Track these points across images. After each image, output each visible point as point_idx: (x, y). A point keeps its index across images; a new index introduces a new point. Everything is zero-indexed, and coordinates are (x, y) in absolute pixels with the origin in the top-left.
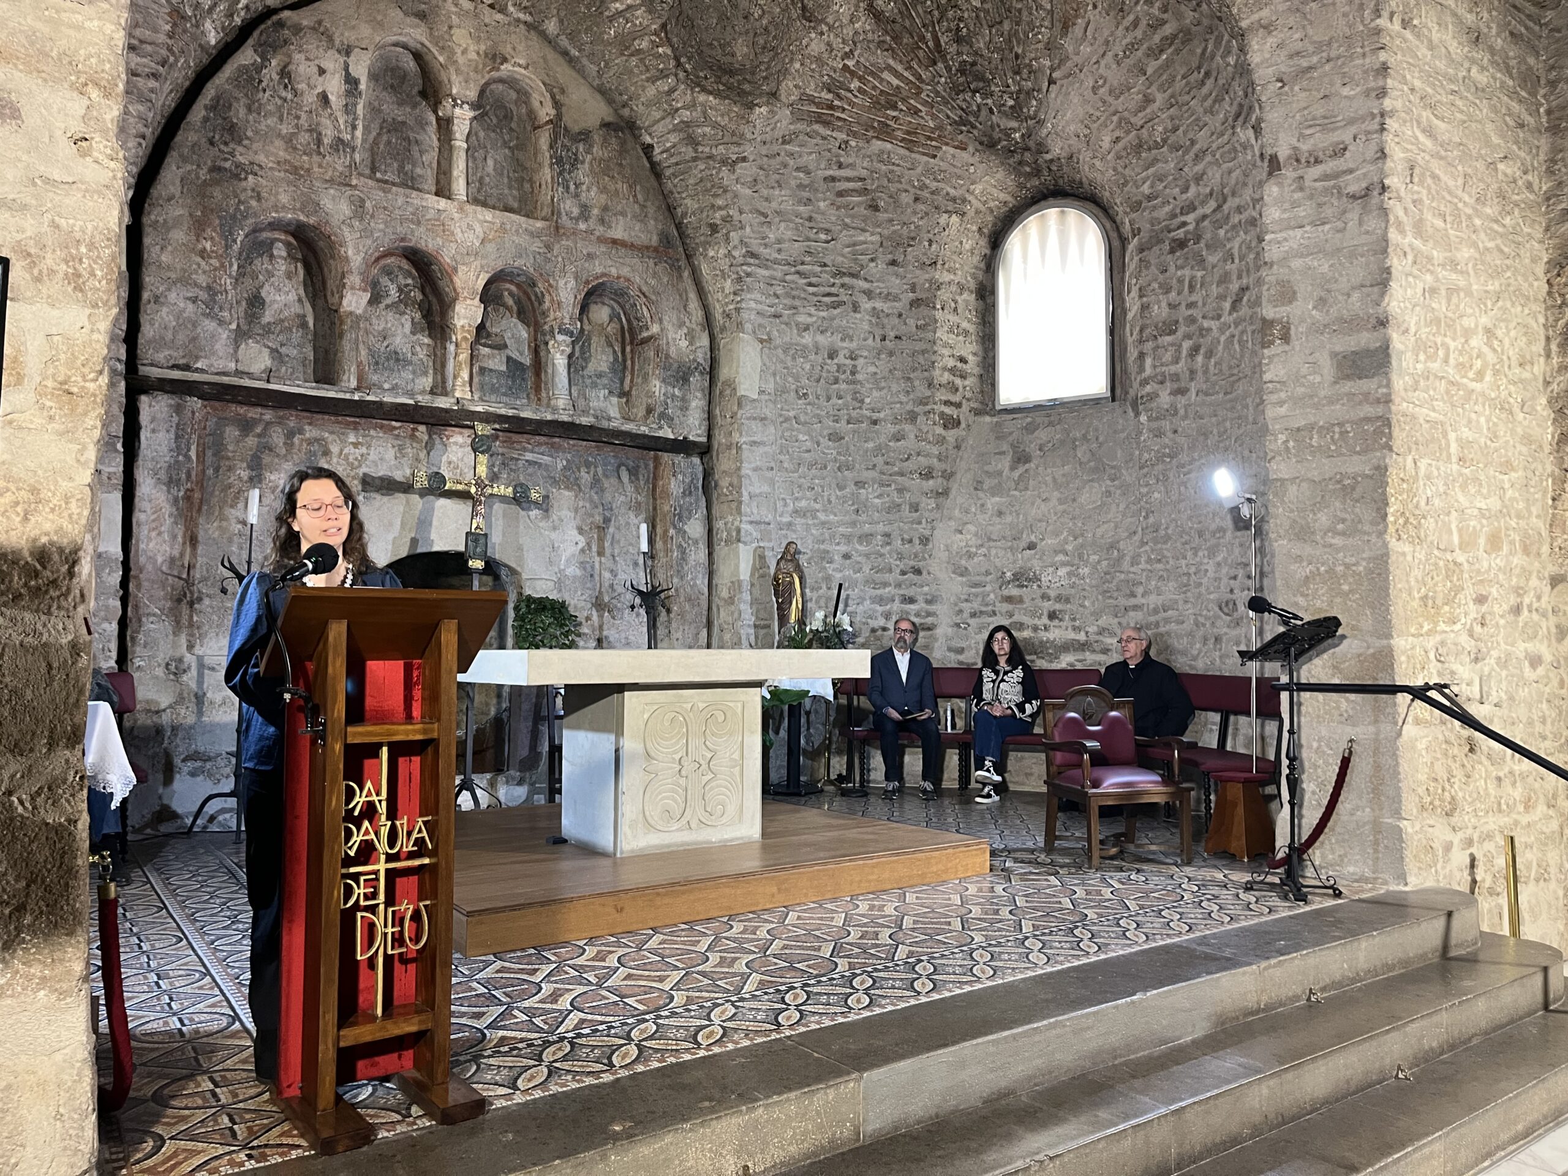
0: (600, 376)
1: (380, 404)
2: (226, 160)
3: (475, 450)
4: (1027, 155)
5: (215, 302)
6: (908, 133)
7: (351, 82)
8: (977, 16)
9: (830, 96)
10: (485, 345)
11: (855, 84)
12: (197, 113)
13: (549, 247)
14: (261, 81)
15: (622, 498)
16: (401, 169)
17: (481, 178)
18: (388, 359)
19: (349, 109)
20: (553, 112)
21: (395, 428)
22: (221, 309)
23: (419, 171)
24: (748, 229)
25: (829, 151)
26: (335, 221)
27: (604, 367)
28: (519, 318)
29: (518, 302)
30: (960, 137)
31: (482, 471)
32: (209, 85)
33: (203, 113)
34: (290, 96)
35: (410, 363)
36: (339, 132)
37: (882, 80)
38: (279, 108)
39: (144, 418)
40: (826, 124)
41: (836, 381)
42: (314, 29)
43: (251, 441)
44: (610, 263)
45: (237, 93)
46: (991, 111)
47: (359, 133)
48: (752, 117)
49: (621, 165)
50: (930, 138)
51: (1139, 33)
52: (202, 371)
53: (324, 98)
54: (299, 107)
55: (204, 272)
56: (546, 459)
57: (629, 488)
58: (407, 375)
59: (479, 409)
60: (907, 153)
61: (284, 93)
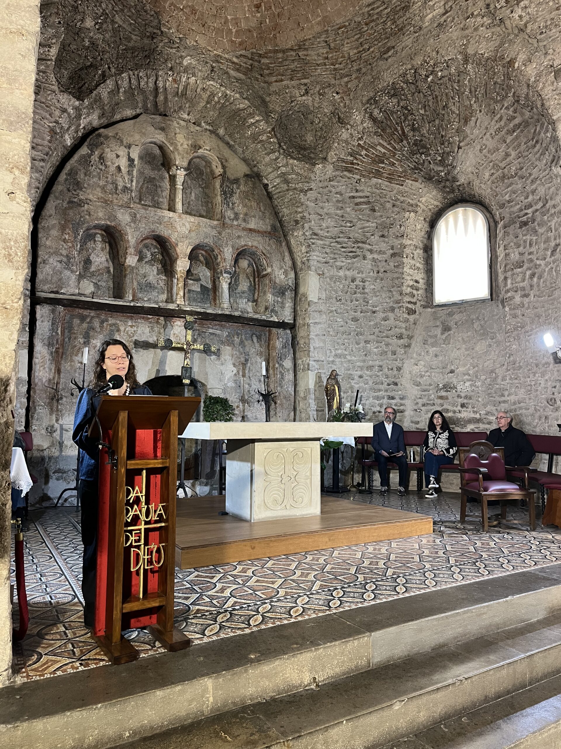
0: (243, 292)
1: (143, 307)
2: (75, 198)
3: (186, 328)
4: (448, 183)
5: (70, 262)
6: (389, 174)
7: (131, 160)
8: (423, 118)
9: (352, 158)
10: (191, 279)
11: (364, 152)
12: (63, 176)
13: (220, 233)
14: (90, 162)
15: (254, 350)
16: (153, 199)
17: (189, 202)
18: (146, 286)
19: (130, 173)
20: (222, 170)
21: (150, 318)
22: (72, 265)
23: (161, 200)
24: (313, 222)
25: (351, 184)
26: (123, 224)
27: (246, 288)
29: (206, 259)
30: (415, 176)
31: (189, 338)
32: (67, 164)
33: (65, 176)
34: (103, 168)
35: (156, 288)
36: (126, 183)
37: (376, 150)
38: (99, 174)
39: (38, 316)
40: (350, 171)
41: (355, 293)
42: (114, 137)
43: (85, 325)
44: (248, 239)
45: (79, 167)
46: (430, 163)
47: (134, 184)
48: (315, 170)
49: (253, 194)
50: (400, 176)
51: (502, 123)
52: (63, 294)
53: (119, 168)
54: (108, 173)
55: (65, 249)
56: (218, 332)
57: (257, 345)
58: (155, 294)
59: (188, 309)
60: (389, 184)
61: (101, 167)
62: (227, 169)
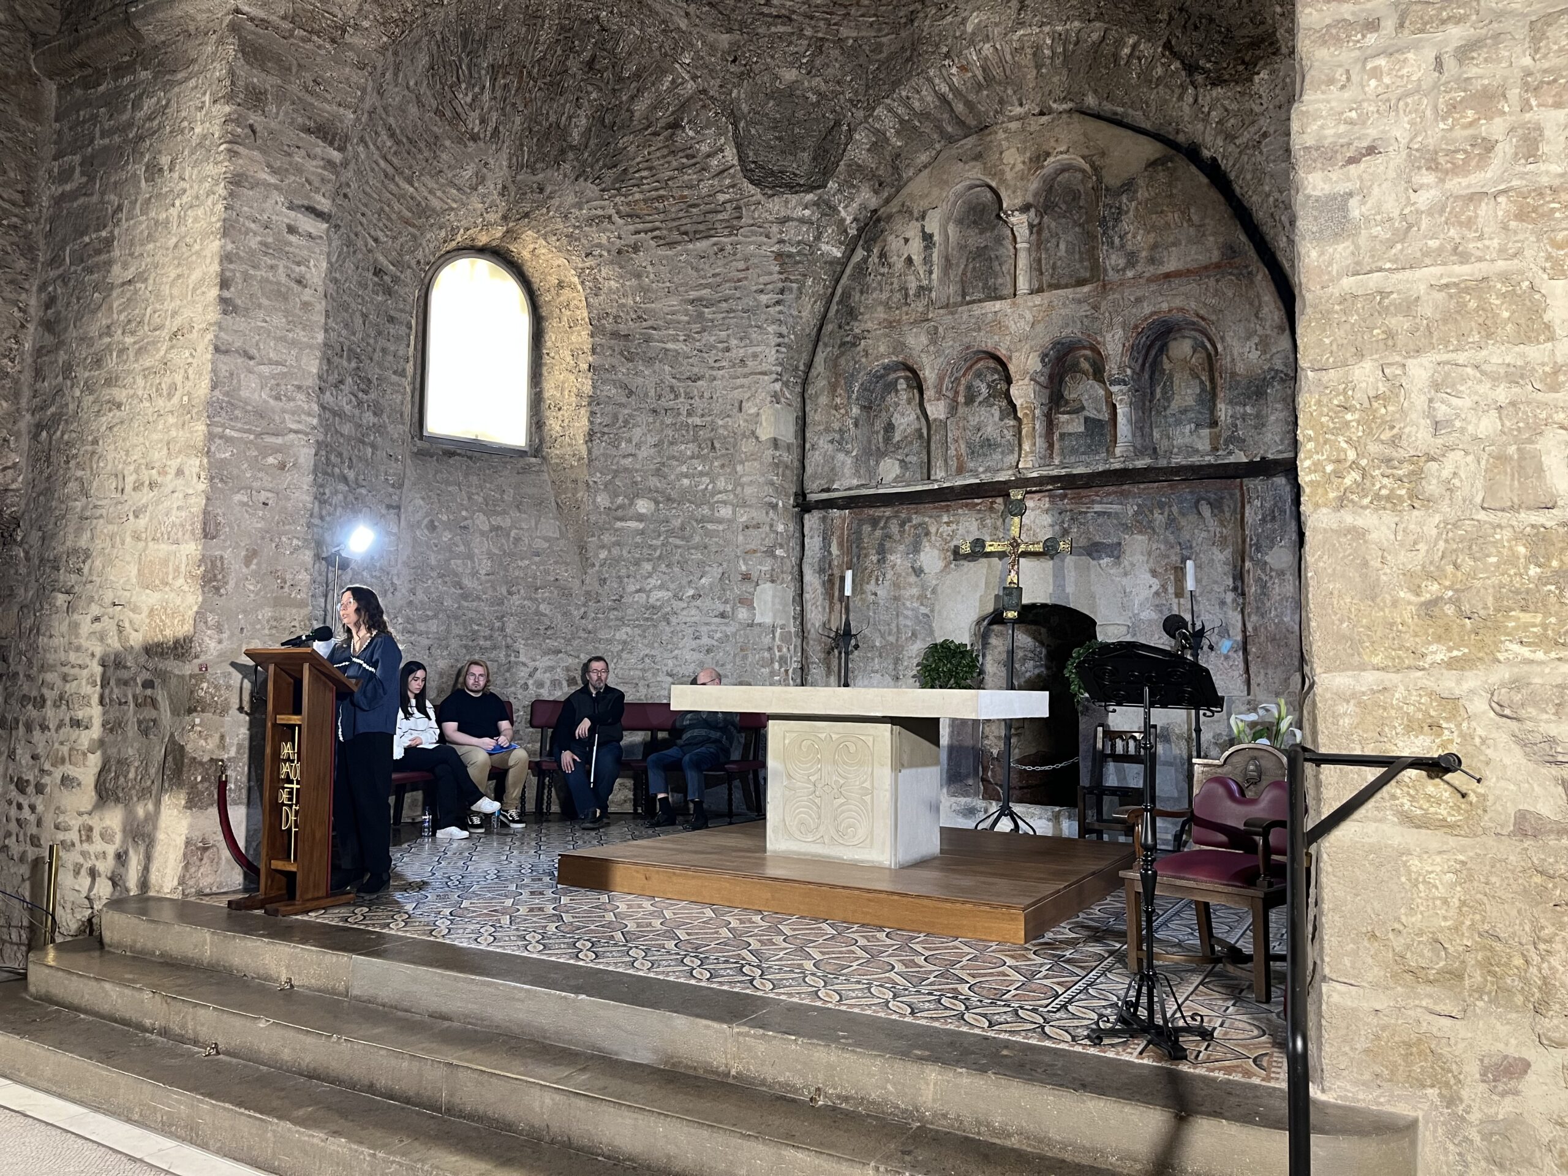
0: (1184, 411)
1: (953, 489)
2: (849, 335)
5: (843, 439)
7: (927, 238)
10: (1064, 413)
12: (833, 309)
13: (1096, 308)
14: (867, 269)
15: (1204, 534)
16: (986, 286)
17: (1054, 263)
18: (982, 447)
19: (927, 260)
20: (1096, 178)
21: (978, 504)
22: (846, 443)
26: (915, 353)
27: (1190, 401)
28: (1095, 379)
29: (1094, 364)
31: (1015, 532)
34: (886, 270)
35: (1000, 445)
36: (921, 281)
38: (880, 283)
39: (807, 529)
42: (900, 211)
43: (878, 533)
44: (1160, 299)
45: (854, 285)
47: (934, 276)
52: (837, 490)
53: (909, 261)
54: (892, 275)
55: (837, 420)
56: (1116, 508)
57: (1212, 523)
58: (997, 456)
61: (882, 270)
62: (1103, 172)
